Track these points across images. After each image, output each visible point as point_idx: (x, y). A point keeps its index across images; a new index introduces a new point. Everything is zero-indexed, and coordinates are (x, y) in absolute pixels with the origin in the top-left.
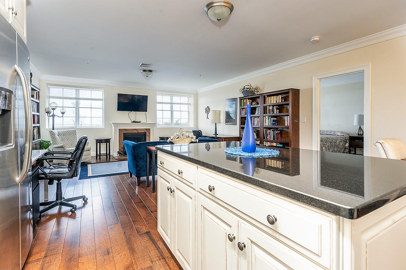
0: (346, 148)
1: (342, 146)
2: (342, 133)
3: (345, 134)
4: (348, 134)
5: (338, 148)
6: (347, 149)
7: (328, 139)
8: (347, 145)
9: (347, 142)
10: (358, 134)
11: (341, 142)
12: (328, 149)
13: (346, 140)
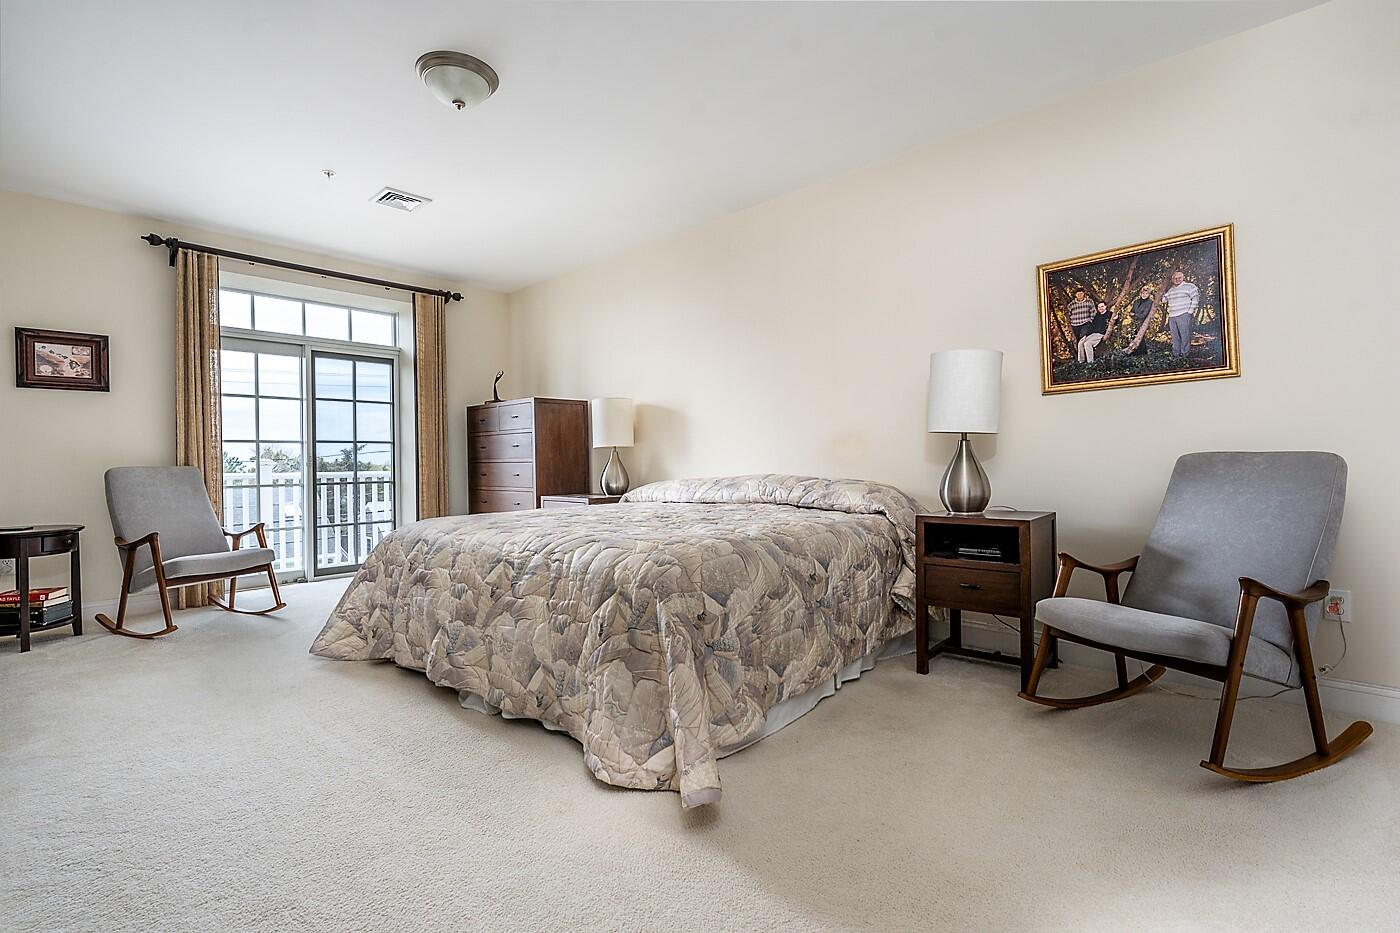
0: (897, 607)
1: (872, 596)
2: (873, 489)
3: (888, 500)
4: (911, 501)
5: (839, 620)
6: (906, 613)
7: (787, 549)
8: (905, 584)
9: (904, 562)
10: (956, 505)
11: (860, 567)
12: (738, 665)
13: (899, 545)
